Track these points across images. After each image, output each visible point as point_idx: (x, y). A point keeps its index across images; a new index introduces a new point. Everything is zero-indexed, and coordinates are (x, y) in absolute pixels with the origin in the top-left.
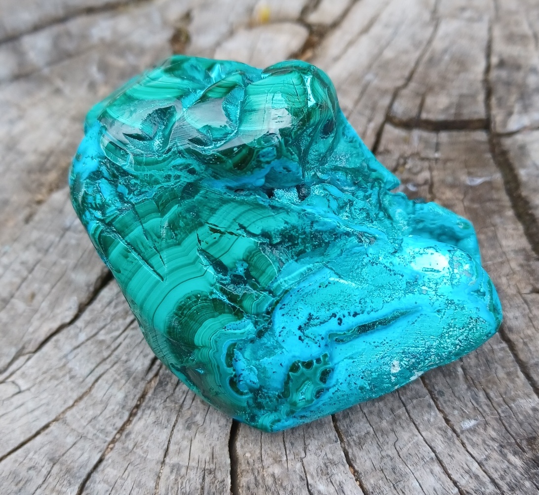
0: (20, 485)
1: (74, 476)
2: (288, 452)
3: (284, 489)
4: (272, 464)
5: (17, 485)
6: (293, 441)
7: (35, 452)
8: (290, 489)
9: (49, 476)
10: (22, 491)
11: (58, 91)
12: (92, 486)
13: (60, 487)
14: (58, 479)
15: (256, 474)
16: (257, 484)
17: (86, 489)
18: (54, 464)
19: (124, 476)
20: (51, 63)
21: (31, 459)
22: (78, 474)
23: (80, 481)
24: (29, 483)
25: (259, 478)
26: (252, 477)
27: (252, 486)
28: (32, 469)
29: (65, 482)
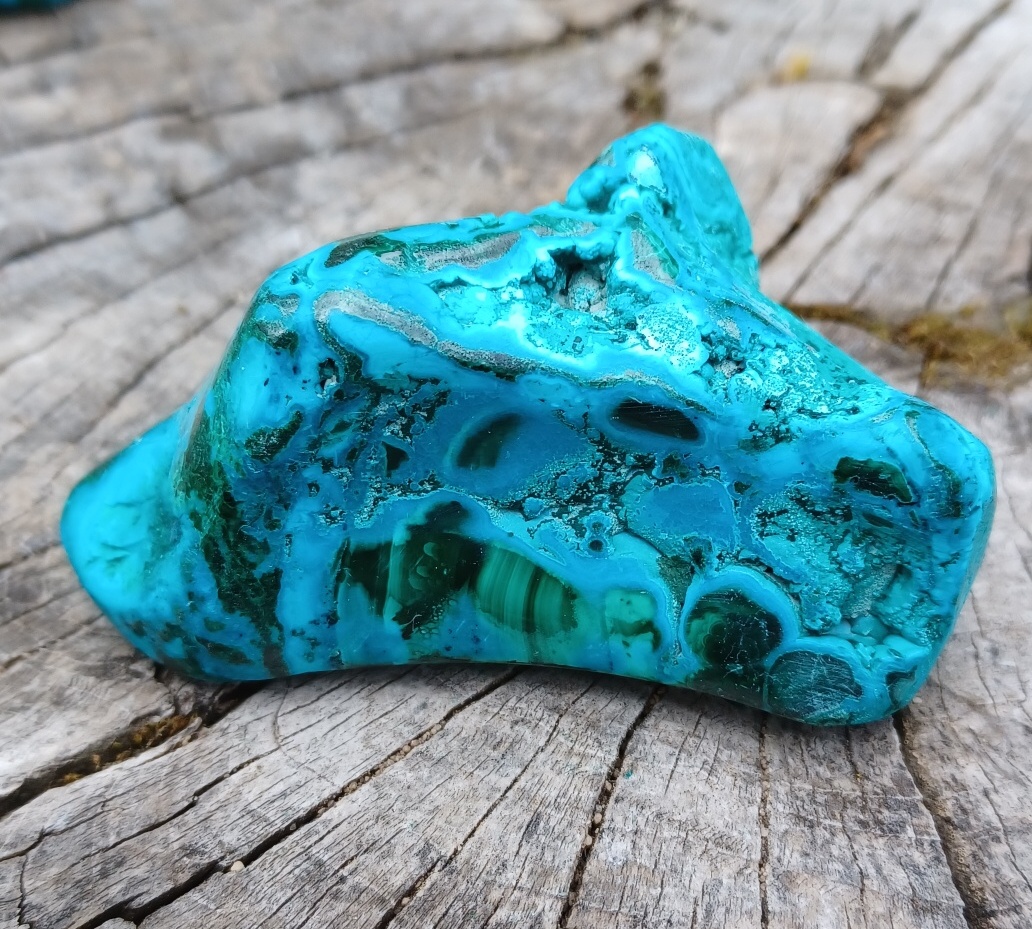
0: (502, 749)
1: (604, 733)
2: (993, 693)
3: (996, 750)
4: (966, 714)
5: (494, 749)
6: (998, 677)
7: (520, 699)
8: (1006, 750)
9: (555, 733)
10: (508, 757)
11: (428, 171)
12: (640, 747)
13: (582, 749)
14: (574, 736)
15: (940, 728)
16: (946, 742)
17: (631, 752)
18: (561, 716)
19: (697, 733)
20: (406, 129)
21: (514, 709)
22: (609, 731)
23: (617, 741)
24: (517, 746)
25: (947, 733)
26: (935, 732)
27: (938, 745)
28: (520, 723)
29: (590, 742)
